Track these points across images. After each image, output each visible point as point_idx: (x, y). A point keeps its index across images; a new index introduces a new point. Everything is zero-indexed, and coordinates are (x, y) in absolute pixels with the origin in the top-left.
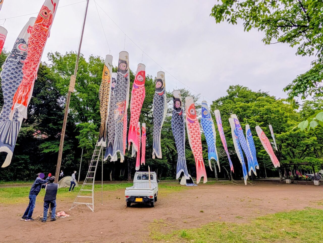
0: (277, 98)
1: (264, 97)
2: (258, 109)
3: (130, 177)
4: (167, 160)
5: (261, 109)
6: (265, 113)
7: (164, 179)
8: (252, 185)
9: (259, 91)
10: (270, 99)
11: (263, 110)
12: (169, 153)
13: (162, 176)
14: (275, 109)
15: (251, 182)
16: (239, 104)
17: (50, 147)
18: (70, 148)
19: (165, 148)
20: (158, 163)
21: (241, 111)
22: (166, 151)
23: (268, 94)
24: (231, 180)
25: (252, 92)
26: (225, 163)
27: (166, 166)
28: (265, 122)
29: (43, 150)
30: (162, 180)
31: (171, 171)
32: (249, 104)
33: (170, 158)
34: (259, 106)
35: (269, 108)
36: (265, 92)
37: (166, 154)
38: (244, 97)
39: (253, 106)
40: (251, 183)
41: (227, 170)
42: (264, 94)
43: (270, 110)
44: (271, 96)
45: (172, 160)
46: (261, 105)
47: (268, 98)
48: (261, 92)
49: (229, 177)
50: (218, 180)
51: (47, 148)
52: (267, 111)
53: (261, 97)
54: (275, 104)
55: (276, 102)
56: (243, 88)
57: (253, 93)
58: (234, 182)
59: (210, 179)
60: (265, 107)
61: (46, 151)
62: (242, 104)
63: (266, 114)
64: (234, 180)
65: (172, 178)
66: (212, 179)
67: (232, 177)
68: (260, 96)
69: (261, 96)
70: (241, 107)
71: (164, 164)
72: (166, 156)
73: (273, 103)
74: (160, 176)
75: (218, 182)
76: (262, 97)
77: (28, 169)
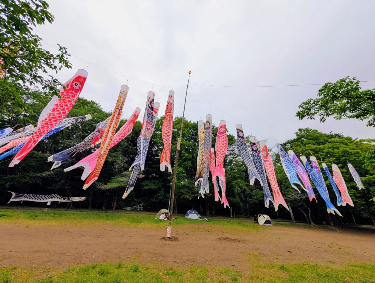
0: (353, 139)
1: (337, 138)
2: (332, 151)
3: (208, 213)
4: (239, 199)
5: (337, 151)
6: (341, 155)
7: (238, 217)
8: (338, 231)
9: (330, 132)
10: (345, 141)
11: (339, 152)
12: (240, 192)
13: (236, 214)
14: (353, 150)
15: (336, 228)
16: (309, 147)
17: (148, 185)
18: (161, 186)
19: (236, 188)
20: (232, 202)
21: (313, 153)
22: (237, 190)
23: (341, 135)
24: (310, 223)
25: (323, 134)
26: (301, 205)
27: (239, 204)
28: (343, 164)
29: (144, 187)
30: (236, 217)
31: (244, 209)
32: (321, 147)
33: (241, 197)
34: (333, 148)
35: (346, 150)
36: (337, 133)
37: (238, 193)
38: (315, 139)
39: (325, 148)
40: (336, 230)
41: (304, 213)
42: (336, 135)
43: (348, 152)
44: (345, 136)
45: (244, 199)
46: (335, 147)
47: (343, 139)
48: (333, 133)
49: (307, 220)
50: (296, 222)
51: (146, 185)
52: (343, 153)
53: (333, 139)
54: (352, 146)
55: (353, 143)
56: (313, 131)
57: (325, 135)
58: (315, 226)
59: (285, 221)
60: (340, 148)
61: (146, 188)
62: (313, 147)
63: (343, 156)
64: (314, 224)
65: (246, 216)
66: (287, 221)
67: (311, 220)
68: (331, 138)
69: (334, 137)
70: (312, 150)
71: (237, 203)
72: (238, 195)
73: (349, 144)
74: (234, 214)
75: (296, 225)
76: (335, 139)
77: (134, 201)
